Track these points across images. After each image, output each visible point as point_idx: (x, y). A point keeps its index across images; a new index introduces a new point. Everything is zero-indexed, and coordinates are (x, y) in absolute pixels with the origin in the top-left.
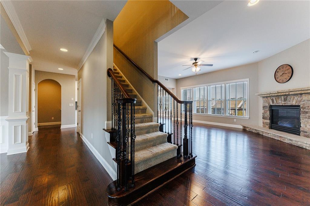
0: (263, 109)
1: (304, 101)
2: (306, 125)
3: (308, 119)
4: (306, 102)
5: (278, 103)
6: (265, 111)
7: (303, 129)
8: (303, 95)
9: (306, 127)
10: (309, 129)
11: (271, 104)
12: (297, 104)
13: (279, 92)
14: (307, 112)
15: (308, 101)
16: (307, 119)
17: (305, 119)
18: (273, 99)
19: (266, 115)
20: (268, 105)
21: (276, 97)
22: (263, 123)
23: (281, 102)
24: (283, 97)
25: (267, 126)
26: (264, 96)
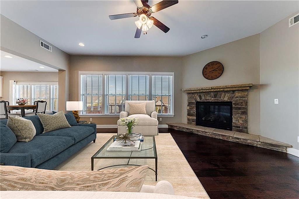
0: (188, 106)
1: (237, 97)
2: (238, 121)
3: (241, 114)
4: (239, 98)
5: (206, 100)
6: (190, 107)
7: (235, 124)
8: (236, 91)
9: (238, 122)
10: (242, 124)
11: (198, 100)
12: (229, 101)
13: (213, 88)
14: (240, 108)
15: (241, 97)
16: (239, 115)
17: (238, 115)
18: (200, 95)
19: (192, 112)
20: (194, 101)
21: (205, 94)
22: (189, 120)
23: (210, 99)
24: (212, 94)
25: (193, 123)
26: (189, 92)
